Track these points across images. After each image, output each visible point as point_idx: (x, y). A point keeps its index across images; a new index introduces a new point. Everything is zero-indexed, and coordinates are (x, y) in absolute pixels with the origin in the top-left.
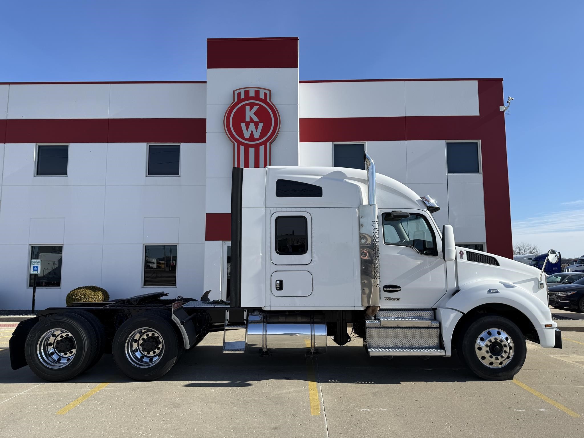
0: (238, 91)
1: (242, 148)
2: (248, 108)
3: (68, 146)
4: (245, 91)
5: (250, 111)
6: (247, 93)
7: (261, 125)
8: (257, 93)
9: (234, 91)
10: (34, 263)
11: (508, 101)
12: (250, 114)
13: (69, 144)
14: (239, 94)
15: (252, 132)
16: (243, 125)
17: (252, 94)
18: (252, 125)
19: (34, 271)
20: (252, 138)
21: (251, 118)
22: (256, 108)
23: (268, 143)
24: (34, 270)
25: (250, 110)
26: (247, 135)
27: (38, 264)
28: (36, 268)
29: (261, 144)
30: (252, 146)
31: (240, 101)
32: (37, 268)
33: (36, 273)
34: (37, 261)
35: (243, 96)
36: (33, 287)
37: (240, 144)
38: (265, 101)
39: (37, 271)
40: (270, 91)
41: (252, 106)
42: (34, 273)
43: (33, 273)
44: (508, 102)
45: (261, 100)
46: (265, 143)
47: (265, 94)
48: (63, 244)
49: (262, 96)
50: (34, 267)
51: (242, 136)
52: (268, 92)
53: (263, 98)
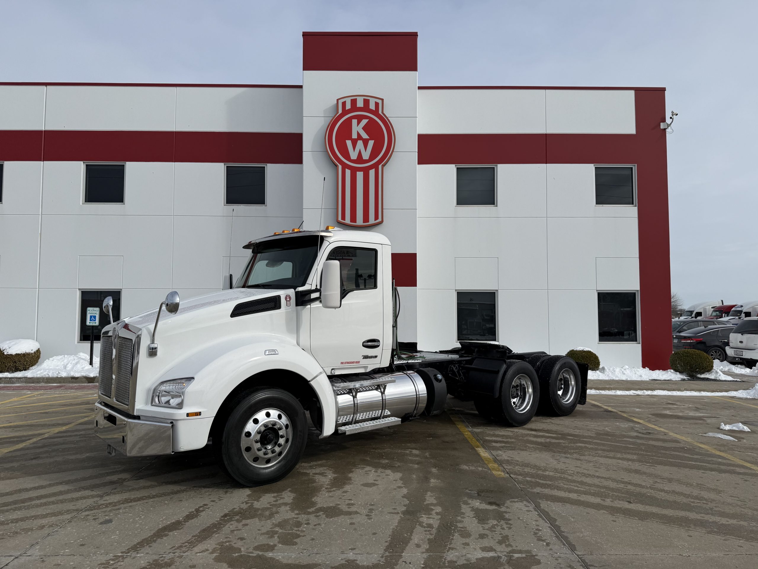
0: (343, 100)
1: (348, 172)
2: (355, 122)
3: (124, 165)
4: (351, 100)
5: (358, 126)
6: (354, 102)
7: (371, 143)
8: (366, 102)
9: (338, 100)
10: (91, 312)
11: (671, 116)
12: (357, 129)
13: (126, 163)
14: (344, 104)
15: (360, 152)
16: (349, 143)
17: (360, 103)
18: (360, 144)
19: (91, 322)
20: (359, 159)
21: (358, 134)
22: (364, 122)
23: (380, 166)
24: (91, 320)
25: (358, 124)
26: (354, 155)
27: (95, 313)
28: (93, 318)
29: (371, 167)
30: (360, 169)
31: (345, 112)
32: (95, 318)
33: (94, 324)
34: (94, 309)
35: (348, 106)
36: (90, 342)
37: (345, 166)
38: (376, 112)
39: (94, 322)
40: (382, 100)
41: (360, 119)
42: (91, 324)
43: (89, 324)
44: (671, 118)
45: (371, 111)
46: (375, 166)
47: (377, 104)
48: (121, 289)
49: (372, 107)
50: (91, 317)
51: (348, 157)
52: (380, 102)
53: (374, 110)
